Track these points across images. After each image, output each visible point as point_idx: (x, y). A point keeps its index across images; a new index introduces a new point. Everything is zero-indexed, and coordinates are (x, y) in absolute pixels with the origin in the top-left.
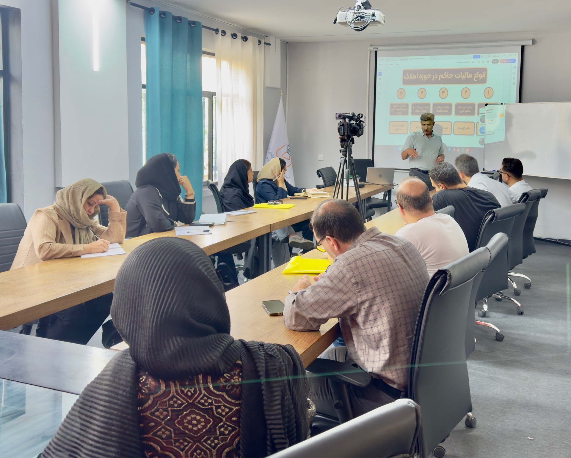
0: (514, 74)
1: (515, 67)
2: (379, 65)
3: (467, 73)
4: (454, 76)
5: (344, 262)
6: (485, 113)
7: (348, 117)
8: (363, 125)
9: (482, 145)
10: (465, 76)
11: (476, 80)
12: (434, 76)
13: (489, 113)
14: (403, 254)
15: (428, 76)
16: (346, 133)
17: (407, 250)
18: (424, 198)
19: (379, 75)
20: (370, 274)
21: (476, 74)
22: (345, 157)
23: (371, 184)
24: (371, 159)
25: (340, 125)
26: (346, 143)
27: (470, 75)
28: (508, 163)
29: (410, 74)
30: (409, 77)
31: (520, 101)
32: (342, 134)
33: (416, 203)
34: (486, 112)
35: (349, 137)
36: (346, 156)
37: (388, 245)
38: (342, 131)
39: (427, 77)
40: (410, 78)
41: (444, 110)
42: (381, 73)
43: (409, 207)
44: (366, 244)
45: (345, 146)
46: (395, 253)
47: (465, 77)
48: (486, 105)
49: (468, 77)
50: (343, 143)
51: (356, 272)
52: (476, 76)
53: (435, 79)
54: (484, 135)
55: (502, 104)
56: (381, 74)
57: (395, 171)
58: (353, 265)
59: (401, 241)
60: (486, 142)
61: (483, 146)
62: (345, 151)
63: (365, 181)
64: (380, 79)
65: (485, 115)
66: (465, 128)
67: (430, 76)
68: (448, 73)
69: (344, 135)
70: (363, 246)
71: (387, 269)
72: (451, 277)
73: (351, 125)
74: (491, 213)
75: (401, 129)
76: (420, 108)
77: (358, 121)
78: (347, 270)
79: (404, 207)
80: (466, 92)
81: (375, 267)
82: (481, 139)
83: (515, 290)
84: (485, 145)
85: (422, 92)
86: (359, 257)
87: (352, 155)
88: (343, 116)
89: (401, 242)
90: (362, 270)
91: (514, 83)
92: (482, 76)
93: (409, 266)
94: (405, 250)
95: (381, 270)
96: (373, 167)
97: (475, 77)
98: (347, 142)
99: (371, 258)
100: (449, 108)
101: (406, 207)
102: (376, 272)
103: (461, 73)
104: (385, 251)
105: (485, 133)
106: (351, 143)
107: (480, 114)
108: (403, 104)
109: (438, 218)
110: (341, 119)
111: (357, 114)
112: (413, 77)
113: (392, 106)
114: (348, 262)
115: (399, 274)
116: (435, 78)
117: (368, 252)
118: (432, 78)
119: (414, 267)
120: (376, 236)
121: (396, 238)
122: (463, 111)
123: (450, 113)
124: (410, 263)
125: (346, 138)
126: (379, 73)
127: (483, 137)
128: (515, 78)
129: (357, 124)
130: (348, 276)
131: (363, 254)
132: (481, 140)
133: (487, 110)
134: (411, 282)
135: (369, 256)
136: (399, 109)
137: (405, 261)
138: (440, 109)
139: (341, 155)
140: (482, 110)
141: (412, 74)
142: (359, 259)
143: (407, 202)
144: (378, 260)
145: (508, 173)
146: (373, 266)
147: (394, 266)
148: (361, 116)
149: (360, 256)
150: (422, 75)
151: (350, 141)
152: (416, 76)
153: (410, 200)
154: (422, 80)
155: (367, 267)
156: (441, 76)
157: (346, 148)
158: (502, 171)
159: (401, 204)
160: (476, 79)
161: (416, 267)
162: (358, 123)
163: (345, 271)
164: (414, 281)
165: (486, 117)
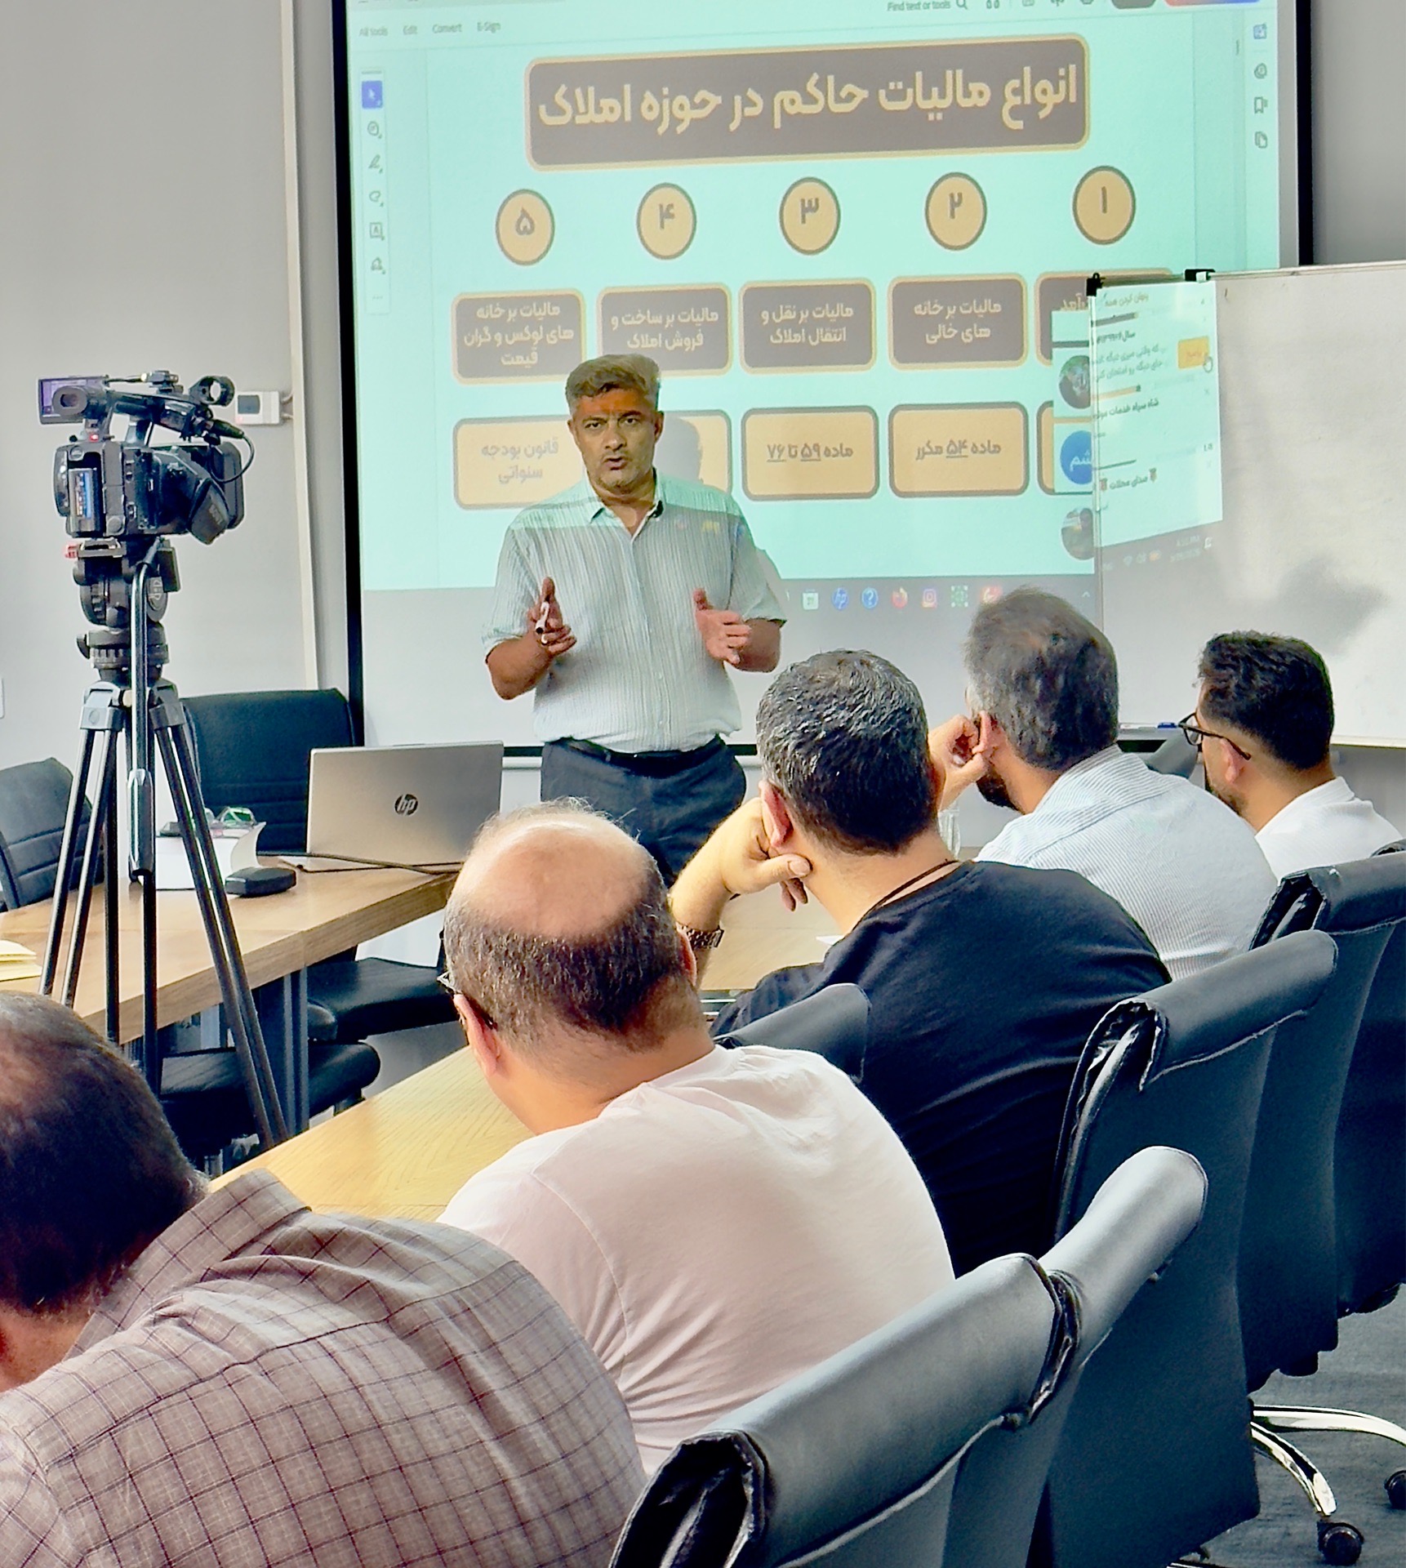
0: (1260, 72)
1: (1259, 32)
2: (364, 32)
3: (954, 78)
4: (874, 96)
5: (34, 1446)
6: (1086, 344)
7: (129, 405)
8: (237, 456)
9: (1086, 556)
10: (942, 95)
11: (1018, 125)
12: (738, 99)
13: (1112, 337)
14: (460, 1350)
15: (697, 100)
16: (114, 521)
17: (491, 1320)
18: (636, 944)
19: (367, 103)
20: (224, 1511)
21: (1015, 83)
22: (117, 690)
23: (344, 866)
24: (345, 691)
25: (71, 464)
26: (117, 587)
27: (974, 87)
28: (1236, 668)
29: (578, 91)
30: (576, 111)
31: (1307, 255)
32: (90, 527)
33: (581, 986)
34: (1094, 333)
35: (137, 543)
36: (123, 680)
37: (356, 1291)
38: (83, 503)
39: (694, 106)
40: (579, 120)
41: (819, 331)
42: (376, 87)
43: (533, 1016)
44: (189, 1299)
45: (111, 613)
46: (404, 1349)
47: (946, 103)
48: (1094, 284)
49: (965, 103)
50: (101, 589)
51: (123, 1509)
52: (1018, 92)
53: (745, 119)
54: (1088, 487)
55: (1191, 275)
56: (379, 96)
57: (508, 761)
58: (98, 1462)
59: (448, 1256)
60: (1108, 535)
61: (1087, 567)
62: (116, 647)
63: (297, 845)
64: (373, 127)
65: (1092, 352)
66: (963, 445)
67: (715, 100)
68: (831, 79)
69: (99, 532)
70: (174, 1316)
71: (343, 1466)
72: (767, 1487)
73: (149, 457)
74: (1127, 1016)
75: (538, 474)
76: (658, 320)
77: (203, 426)
78: (57, 1495)
79: (496, 1014)
80: (954, 205)
81: (255, 1457)
82: (1070, 515)
83: (1325, 1524)
84: (1097, 554)
85: (666, 214)
86: (144, 1396)
87: (167, 673)
88: (89, 397)
89: (449, 1267)
90: (161, 1486)
91: (1260, 136)
92: (1056, 91)
93: (506, 1434)
94: (473, 1319)
95: (303, 1477)
96: (361, 743)
97: (1012, 101)
98: (129, 581)
99: (225, 1397)
100: (849, 312)
101: (513, 1015)
102: (266, 1495)
103: (919, 75)
104: (327, 1341)
105: (1097, 476)
106: (157, 583)
107: (1055, 351)
108: (540, 300)
109: (736, 1076)
110: (75, 419)
111: (187, 382)
112: (599, 110)
113: (468, 312)
114: (62, 1440)
115: (430, 1491)
116: (750, 111)
117: (207, 1358)
118: (724, 112)
119: (538, 1435)
120: (269, 1240)
121: (413, 1240)
122: (946, 332)
123: (857, 351)
124: (513, 1406)
125: (117, 550)
126: (366, 86)
127: (1084, 502)
128: (1265, 103)
129: (197, 455)
130: (64, 1541)
131: (172, 1375)
132: (1076, 524)
133: (1099, 323)
134: (517, 1540)
135: (210, 1385)
136: (518, 337)
137: (478, 1398)
138: (793, 325)
139: (88, 672)
140: (1068, 322)
141: (591, 90)
142: (145, 1411)
143: (520, 982)
144: (275, 1408)
145: (1236, 734)
146: (245, 1451)
147: (395, 1439)
148: (216, 391)
149: (146, 1390)
150: (659, 97)
151: (151, 573)
152: (622, 102)
153: (539, 963)
154: (661, 130)
155: (203, 1466)
156: (789, 101)
157: (123, 620)
158: (1206, 728)
159: (480, 999)
160: (1015, 112)
161: (553, 1436)
162: (198, 441)
163: (39, 1504)
164: (542, 1534)
165: (1094, 370)
